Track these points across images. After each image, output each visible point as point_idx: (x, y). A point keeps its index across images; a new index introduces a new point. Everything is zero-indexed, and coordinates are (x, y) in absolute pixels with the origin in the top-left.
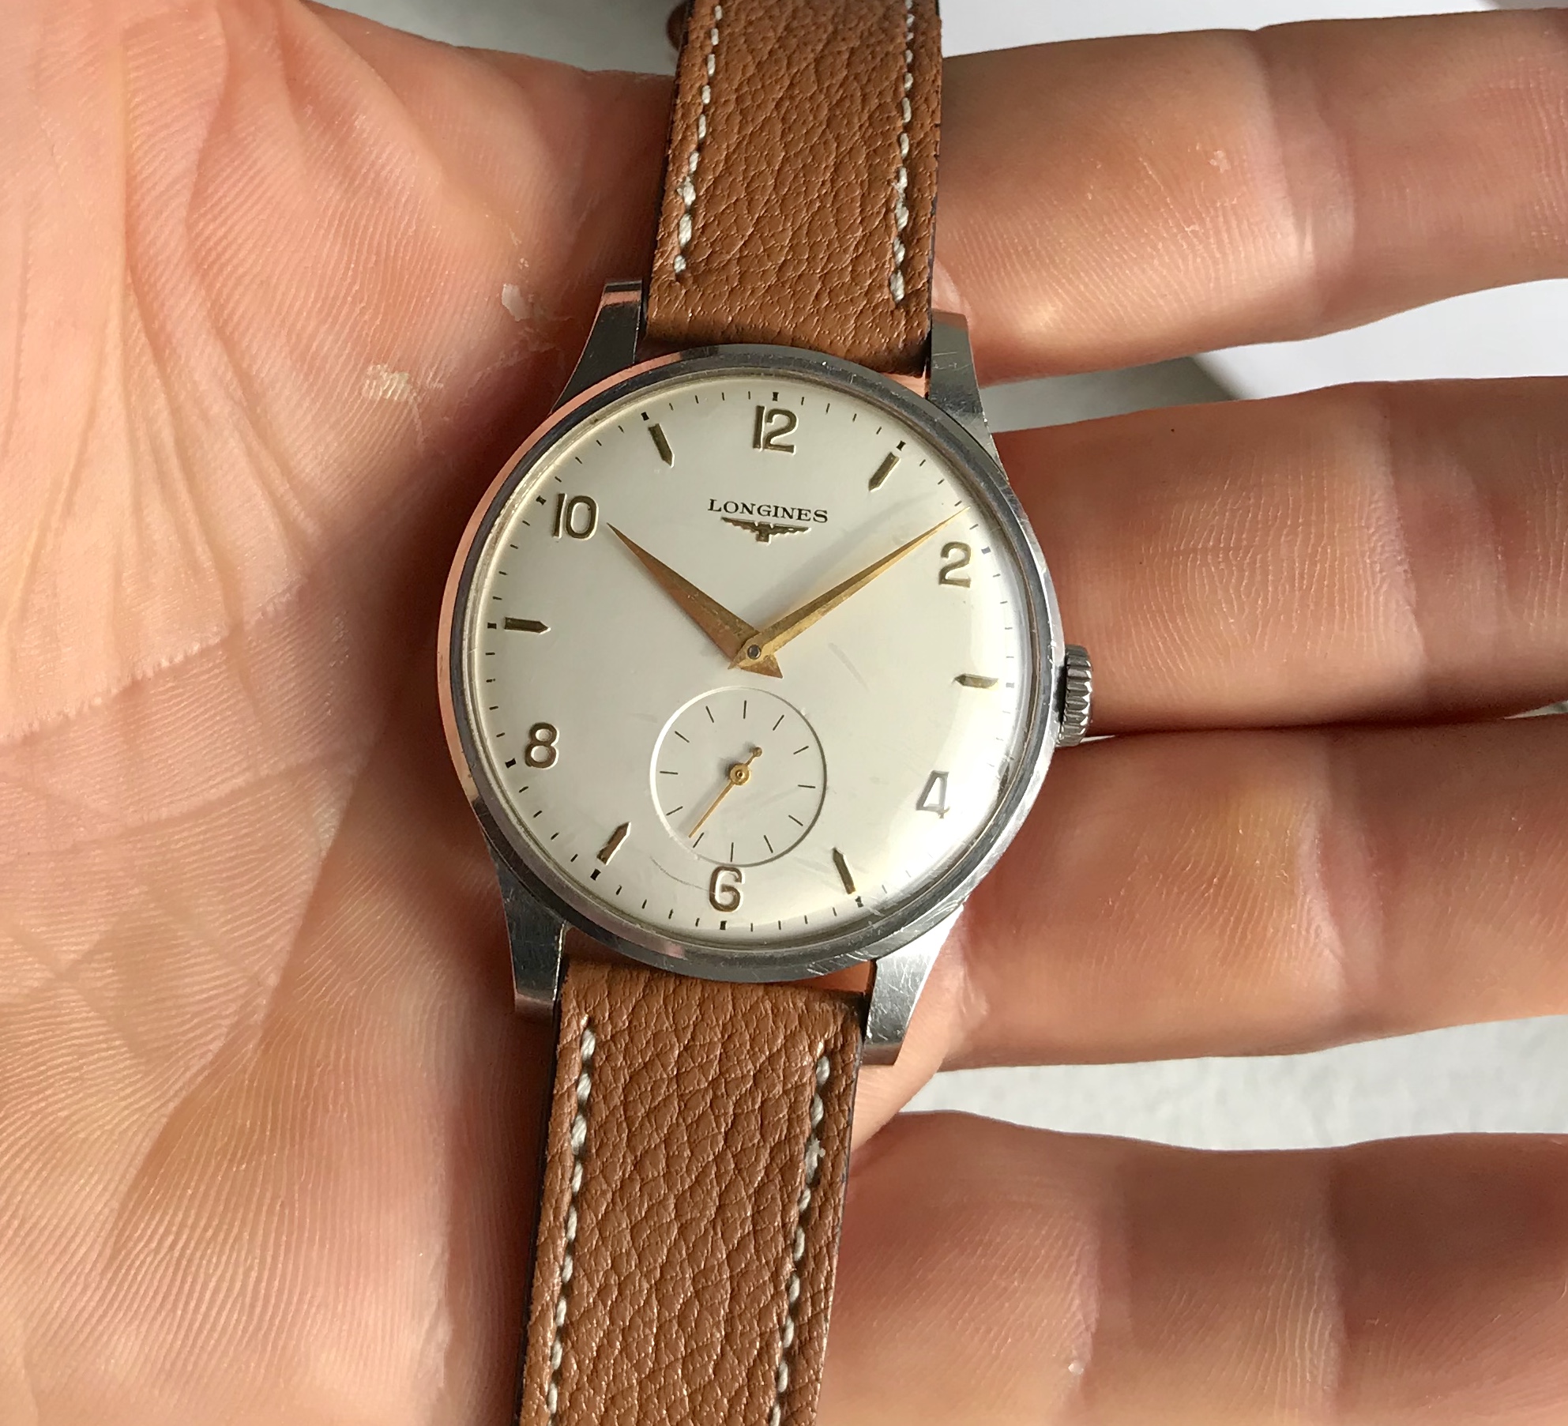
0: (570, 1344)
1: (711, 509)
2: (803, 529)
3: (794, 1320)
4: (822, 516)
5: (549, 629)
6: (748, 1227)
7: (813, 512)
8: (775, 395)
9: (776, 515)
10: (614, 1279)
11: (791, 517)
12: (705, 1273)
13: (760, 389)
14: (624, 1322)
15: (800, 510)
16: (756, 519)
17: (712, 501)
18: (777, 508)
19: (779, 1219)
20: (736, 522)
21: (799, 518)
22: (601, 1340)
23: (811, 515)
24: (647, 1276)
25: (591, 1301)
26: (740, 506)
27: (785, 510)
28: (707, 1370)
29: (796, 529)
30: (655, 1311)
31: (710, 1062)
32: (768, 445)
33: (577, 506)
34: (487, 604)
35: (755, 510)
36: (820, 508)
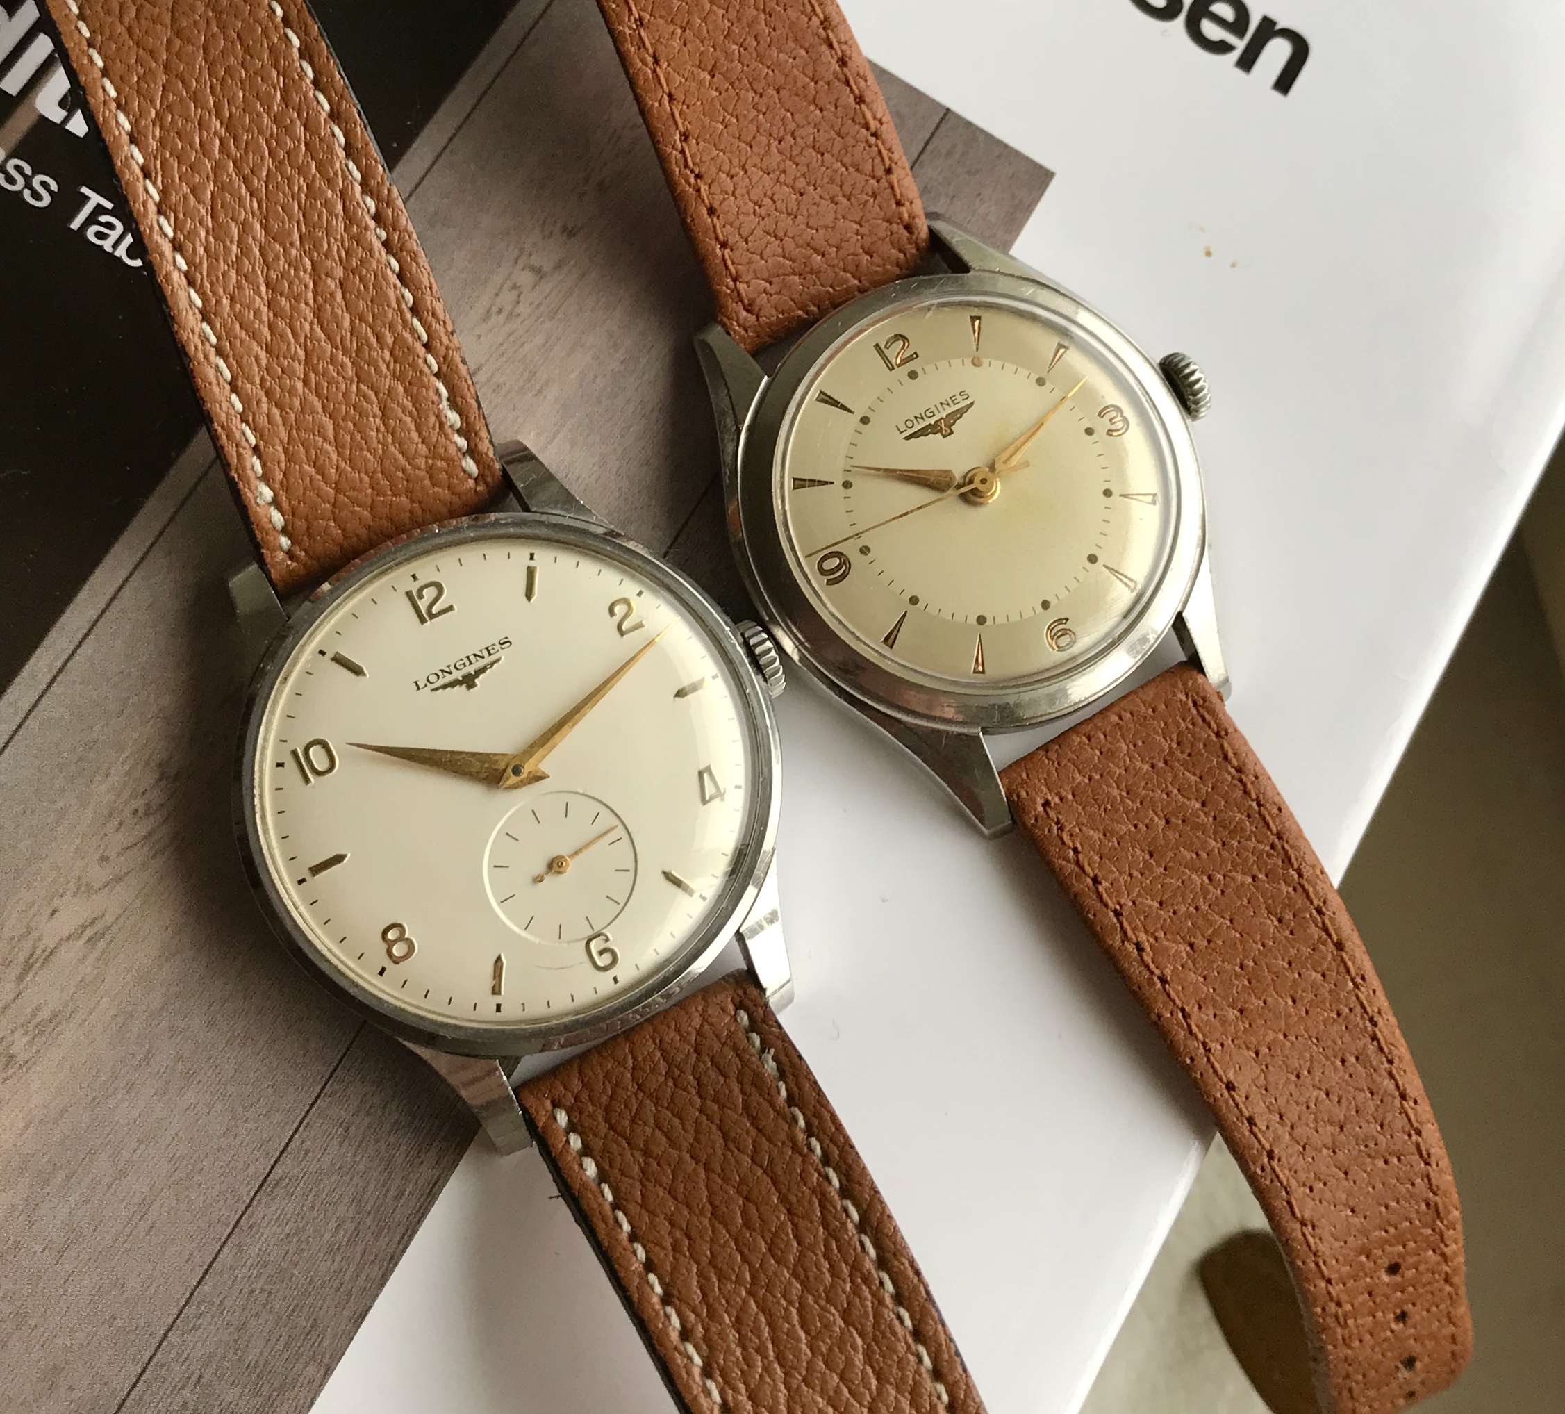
1: (419, 688)
2: (498, 661)
4: (505, 642)
5: (349, 855)
7: (497, 643)
8: (414, 576)
9: (471, 663)
10: (678, 1233)
11: (483, 657)
12: (743, 1182)
13: (400, 579)
14: (706, 1256)
15: (487, 648)
16: (458, 675)
17: (416, 682)
18: (468, 657)
20: (444, 687)
21: (490, 654)
22: (698, 1281)
23: (498, 647)
24: (702, 1215)
25: (671, 1259)
26: (440, 673)
27: (475, 655)
29: (492, 664)
30: (724, 1232)
32: (432, 616)
33: (311, 751)
34: (288, 868)
35: (453, 669)
36: (501, 637)
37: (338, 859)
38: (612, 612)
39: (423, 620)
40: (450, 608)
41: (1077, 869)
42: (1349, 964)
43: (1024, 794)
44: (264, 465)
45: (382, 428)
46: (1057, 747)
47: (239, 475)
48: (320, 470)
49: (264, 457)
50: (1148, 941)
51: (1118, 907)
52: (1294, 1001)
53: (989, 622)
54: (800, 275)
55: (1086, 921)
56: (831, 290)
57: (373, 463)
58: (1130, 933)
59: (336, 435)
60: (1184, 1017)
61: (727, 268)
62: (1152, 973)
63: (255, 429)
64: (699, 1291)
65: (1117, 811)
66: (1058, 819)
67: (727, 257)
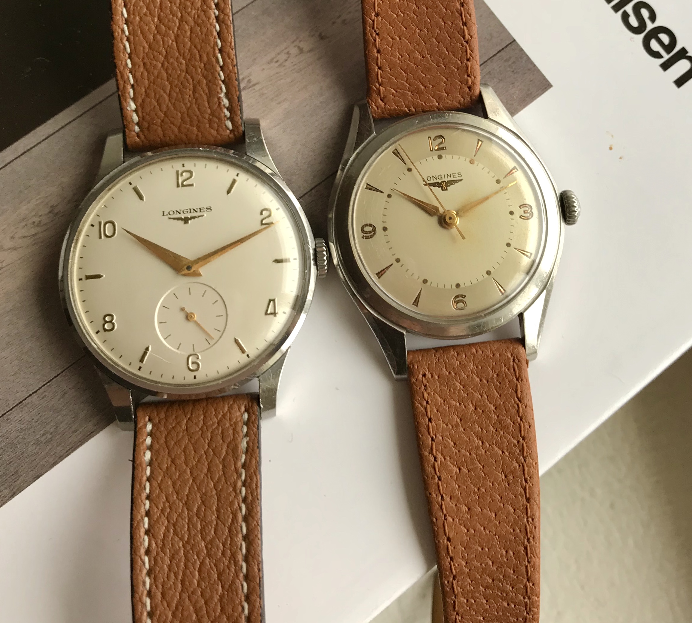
0: (151, 535)
1: (164, 215)
2: (202, 216)
3: (244, 504)
4: (209, 209)
5: (104, 276)
6: (221, 473)
7: (205, 208)
8: (183, 165)
9: (190, 212)
10: (167, 504)
11: (196, 212)
12: (205, 494)
13: (177, 164)
14: (173, 520)
15: (200, 208)
16: (183, 216)
17: (163, 212)
18: (190, 209)
19: (233, 467)
20: (174, 219)
21: (200, 212)
22: (164, 530)
23: (205, 210)
24: (181, 500)
25: (158, 515)
26: (175, 212)
27: (194, 210)
28: (211, 533)
29: (199, 217)
30: (186, 513)
31: (199, 421)
32: (183, 186)
33: (107, 225)
34: (78, 272)
35: (181, 212)
36: (208, 206)
37: (99, 276)
38: (261, 213)
39: (178, 186)
40: (192, 185)
41: (424, 412)
42: (529, 510)
43: (416, 367)
44: (134, 94)
45: (192, 96)
46: (442, 352)
47: (122, 94)
48: (159, 104)
49: (135, 91)
50: (441, 458)
51: (434, 437)
52: (496, 515)
53: (429, 283)
54: (412, 92)
55: (417, 436)
56: (424, 104)
57: (184, 109)
58: (434, 451)
59: (170, 92)
60: (442, 500)
61: (378, 79)
62: (436, 473)
63: (134, 77)
64: (162, 535)
65: (454, 393)
66: (426, 384)
67: (379, 74)
